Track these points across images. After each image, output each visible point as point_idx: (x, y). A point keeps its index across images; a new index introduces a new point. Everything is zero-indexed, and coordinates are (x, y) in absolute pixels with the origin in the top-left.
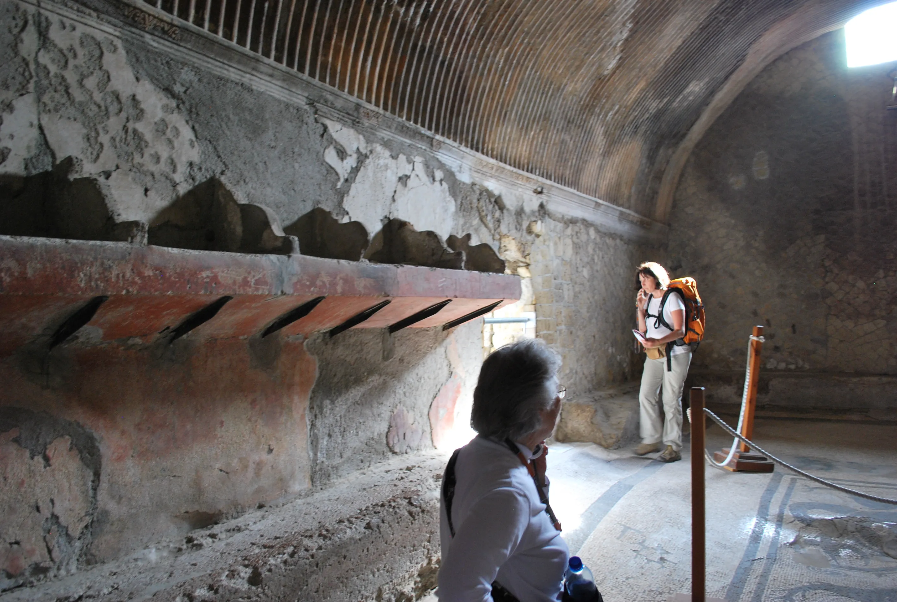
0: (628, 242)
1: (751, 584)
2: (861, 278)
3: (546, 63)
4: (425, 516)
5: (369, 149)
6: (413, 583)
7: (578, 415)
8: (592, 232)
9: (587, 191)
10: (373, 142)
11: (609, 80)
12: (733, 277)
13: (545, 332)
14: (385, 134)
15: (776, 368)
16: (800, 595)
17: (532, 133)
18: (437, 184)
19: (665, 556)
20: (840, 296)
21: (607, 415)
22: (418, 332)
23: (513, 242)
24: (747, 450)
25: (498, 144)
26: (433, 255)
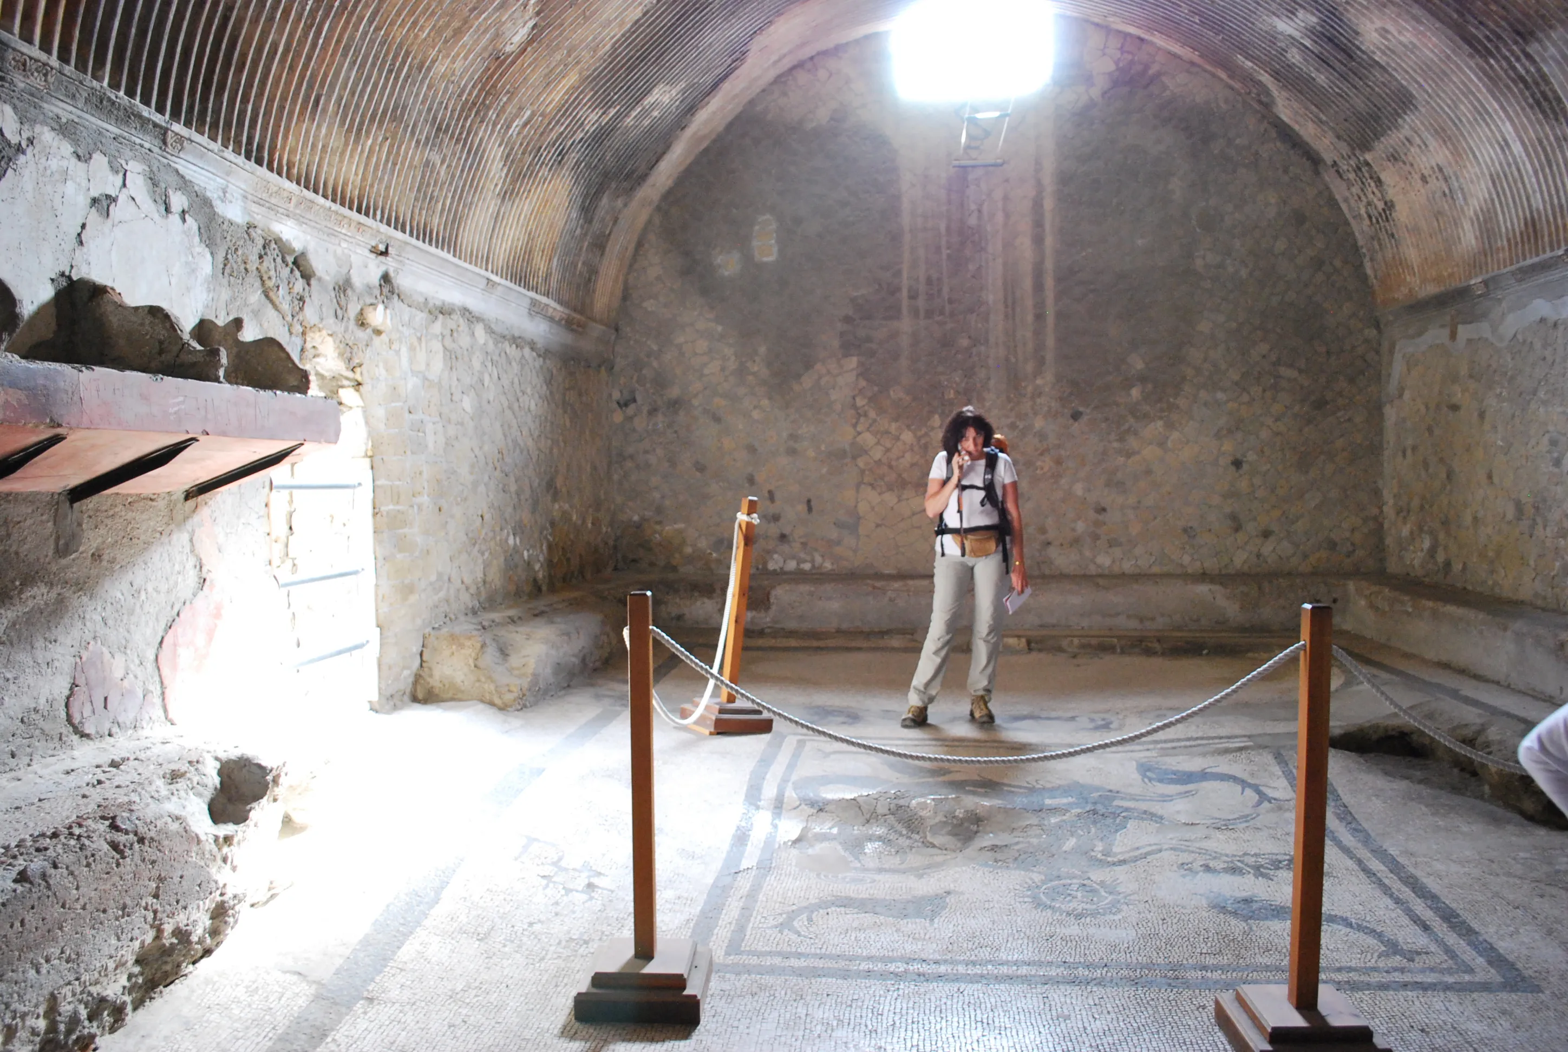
0: (545, 354)
1: (732, 911)
2: (908, 427)
3: (398, 14)
4: (146, 848)
5: (25, 135)
6: (125, 977)
7: (453, 654)
8: (479, 330)
9: (472, 258)
10: (33, 122)
11: (513, 62)
12: (717, 419)
13: (391, 507)
14: (64, 110)
15: (781, 569)
16: (805, 919)
17: (370, 142)
18: (175, 218)
19: (595, 881)
20: (877, 454)
21: (504, 652)
22: (131, 503)
23: (330, 339)
24: (731, 699)
25: (302, 155)
26: (161, 352)
